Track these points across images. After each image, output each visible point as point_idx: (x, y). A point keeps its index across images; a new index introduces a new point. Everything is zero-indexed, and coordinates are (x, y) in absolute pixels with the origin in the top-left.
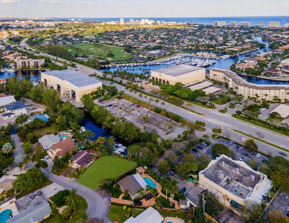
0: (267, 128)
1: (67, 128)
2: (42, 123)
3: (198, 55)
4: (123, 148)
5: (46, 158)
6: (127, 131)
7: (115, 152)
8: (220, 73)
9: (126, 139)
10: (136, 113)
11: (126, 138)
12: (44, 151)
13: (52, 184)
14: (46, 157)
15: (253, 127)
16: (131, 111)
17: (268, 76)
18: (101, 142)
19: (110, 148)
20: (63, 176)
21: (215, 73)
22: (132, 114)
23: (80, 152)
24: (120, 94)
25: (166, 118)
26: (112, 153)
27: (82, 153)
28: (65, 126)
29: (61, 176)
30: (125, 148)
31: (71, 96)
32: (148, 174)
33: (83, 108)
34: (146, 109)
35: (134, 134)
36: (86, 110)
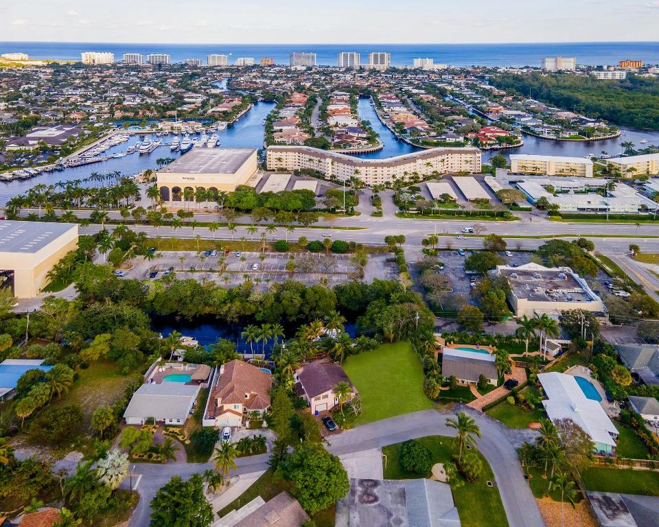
0: (457, 218)
3: (161, 129)
8: (289, 153)
15: (444, 222)
17: (341, 148)
21: (278, 155)
22: (237, 272)
32: (452, 342)
34: (248, 253)
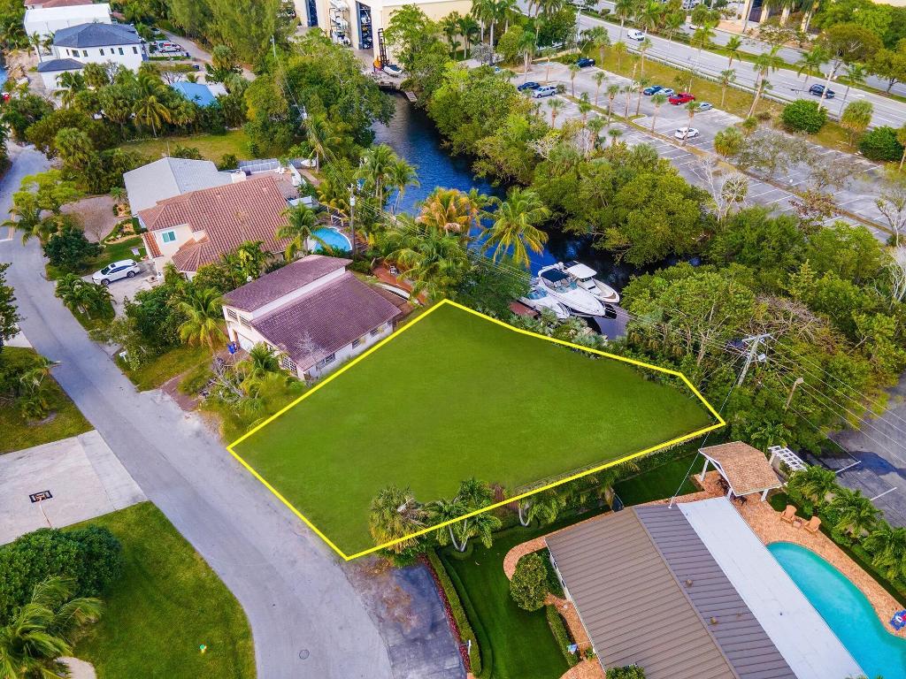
1: (294, 149)
2: (171, 104)
4: (597, 290)
5: (123, 273)
6: (623, 194)
7: (539, 303)
9: (614, 237)
10: (669, 128)
11: (612, 232)
12: (135, 236)
13: (75, 439)
14: (118, 264)
16: (637, 116)
18: (449, 219)
19: (504, 269)
20: (168, 397)
22: (644, 130)
23: (307, 263)
24: (581, 44)
25: (865, 162)
26: (513, 306)
27: (313, 271)
28: (282, 133)
29: (156, 395)
30: (607, 292)
31: (356, 39)
33: (398, 87)
34: (723, 113)
35: (671, 213)
36: (413, 98)
